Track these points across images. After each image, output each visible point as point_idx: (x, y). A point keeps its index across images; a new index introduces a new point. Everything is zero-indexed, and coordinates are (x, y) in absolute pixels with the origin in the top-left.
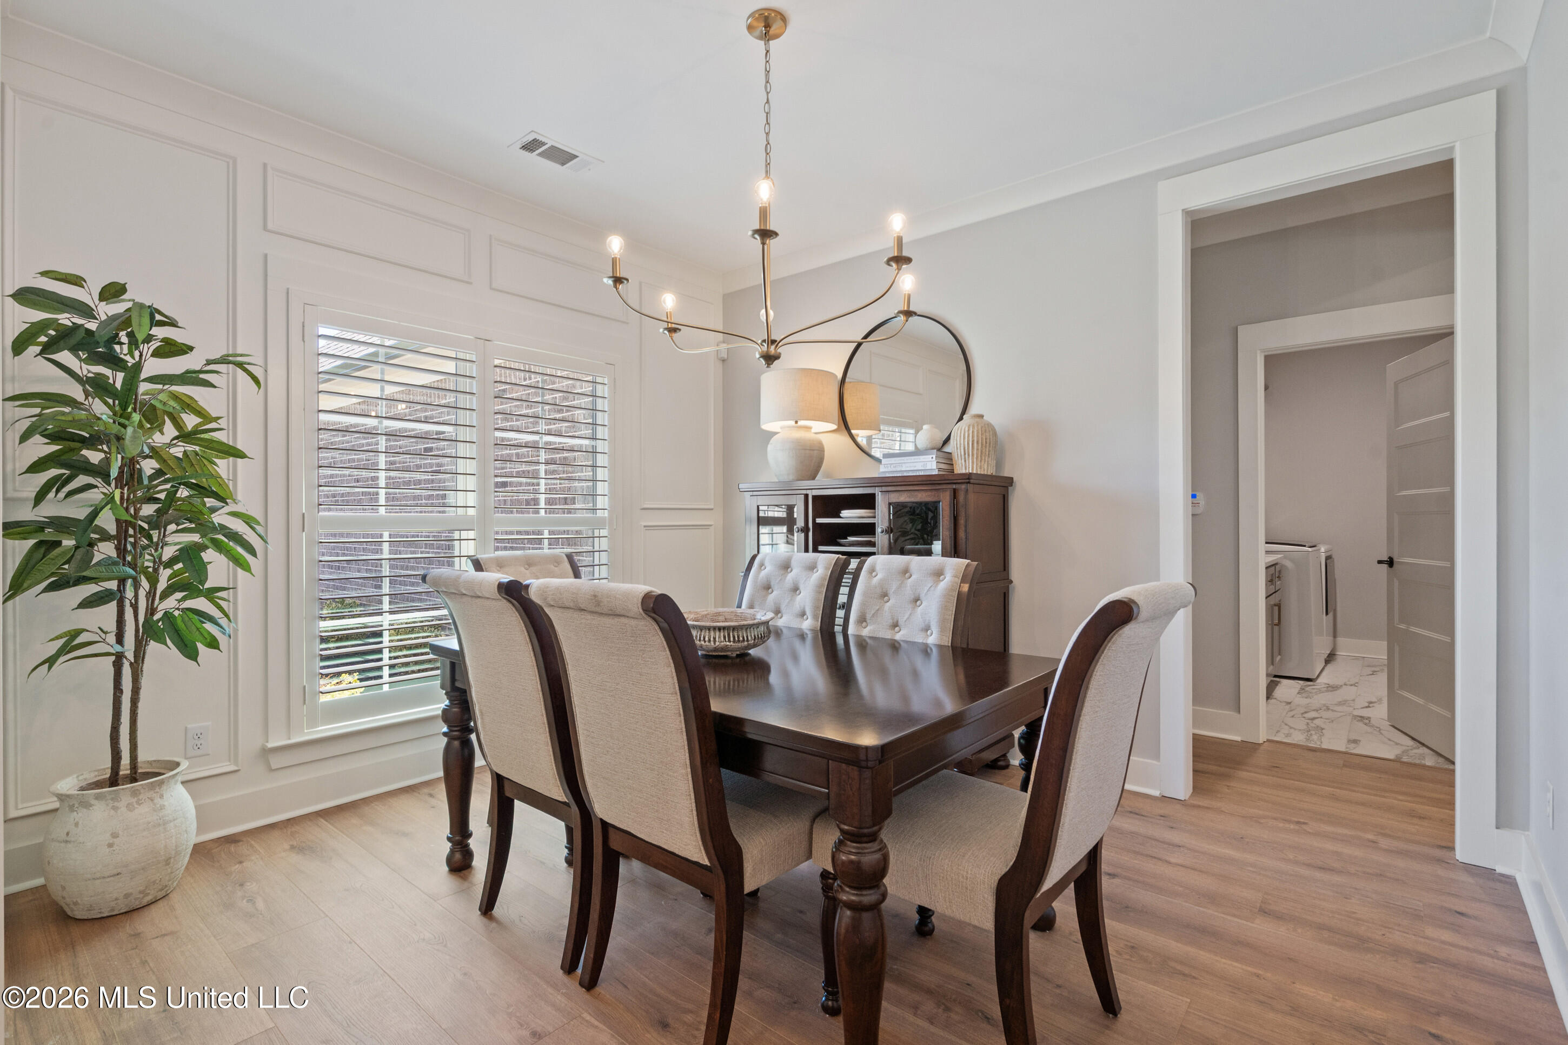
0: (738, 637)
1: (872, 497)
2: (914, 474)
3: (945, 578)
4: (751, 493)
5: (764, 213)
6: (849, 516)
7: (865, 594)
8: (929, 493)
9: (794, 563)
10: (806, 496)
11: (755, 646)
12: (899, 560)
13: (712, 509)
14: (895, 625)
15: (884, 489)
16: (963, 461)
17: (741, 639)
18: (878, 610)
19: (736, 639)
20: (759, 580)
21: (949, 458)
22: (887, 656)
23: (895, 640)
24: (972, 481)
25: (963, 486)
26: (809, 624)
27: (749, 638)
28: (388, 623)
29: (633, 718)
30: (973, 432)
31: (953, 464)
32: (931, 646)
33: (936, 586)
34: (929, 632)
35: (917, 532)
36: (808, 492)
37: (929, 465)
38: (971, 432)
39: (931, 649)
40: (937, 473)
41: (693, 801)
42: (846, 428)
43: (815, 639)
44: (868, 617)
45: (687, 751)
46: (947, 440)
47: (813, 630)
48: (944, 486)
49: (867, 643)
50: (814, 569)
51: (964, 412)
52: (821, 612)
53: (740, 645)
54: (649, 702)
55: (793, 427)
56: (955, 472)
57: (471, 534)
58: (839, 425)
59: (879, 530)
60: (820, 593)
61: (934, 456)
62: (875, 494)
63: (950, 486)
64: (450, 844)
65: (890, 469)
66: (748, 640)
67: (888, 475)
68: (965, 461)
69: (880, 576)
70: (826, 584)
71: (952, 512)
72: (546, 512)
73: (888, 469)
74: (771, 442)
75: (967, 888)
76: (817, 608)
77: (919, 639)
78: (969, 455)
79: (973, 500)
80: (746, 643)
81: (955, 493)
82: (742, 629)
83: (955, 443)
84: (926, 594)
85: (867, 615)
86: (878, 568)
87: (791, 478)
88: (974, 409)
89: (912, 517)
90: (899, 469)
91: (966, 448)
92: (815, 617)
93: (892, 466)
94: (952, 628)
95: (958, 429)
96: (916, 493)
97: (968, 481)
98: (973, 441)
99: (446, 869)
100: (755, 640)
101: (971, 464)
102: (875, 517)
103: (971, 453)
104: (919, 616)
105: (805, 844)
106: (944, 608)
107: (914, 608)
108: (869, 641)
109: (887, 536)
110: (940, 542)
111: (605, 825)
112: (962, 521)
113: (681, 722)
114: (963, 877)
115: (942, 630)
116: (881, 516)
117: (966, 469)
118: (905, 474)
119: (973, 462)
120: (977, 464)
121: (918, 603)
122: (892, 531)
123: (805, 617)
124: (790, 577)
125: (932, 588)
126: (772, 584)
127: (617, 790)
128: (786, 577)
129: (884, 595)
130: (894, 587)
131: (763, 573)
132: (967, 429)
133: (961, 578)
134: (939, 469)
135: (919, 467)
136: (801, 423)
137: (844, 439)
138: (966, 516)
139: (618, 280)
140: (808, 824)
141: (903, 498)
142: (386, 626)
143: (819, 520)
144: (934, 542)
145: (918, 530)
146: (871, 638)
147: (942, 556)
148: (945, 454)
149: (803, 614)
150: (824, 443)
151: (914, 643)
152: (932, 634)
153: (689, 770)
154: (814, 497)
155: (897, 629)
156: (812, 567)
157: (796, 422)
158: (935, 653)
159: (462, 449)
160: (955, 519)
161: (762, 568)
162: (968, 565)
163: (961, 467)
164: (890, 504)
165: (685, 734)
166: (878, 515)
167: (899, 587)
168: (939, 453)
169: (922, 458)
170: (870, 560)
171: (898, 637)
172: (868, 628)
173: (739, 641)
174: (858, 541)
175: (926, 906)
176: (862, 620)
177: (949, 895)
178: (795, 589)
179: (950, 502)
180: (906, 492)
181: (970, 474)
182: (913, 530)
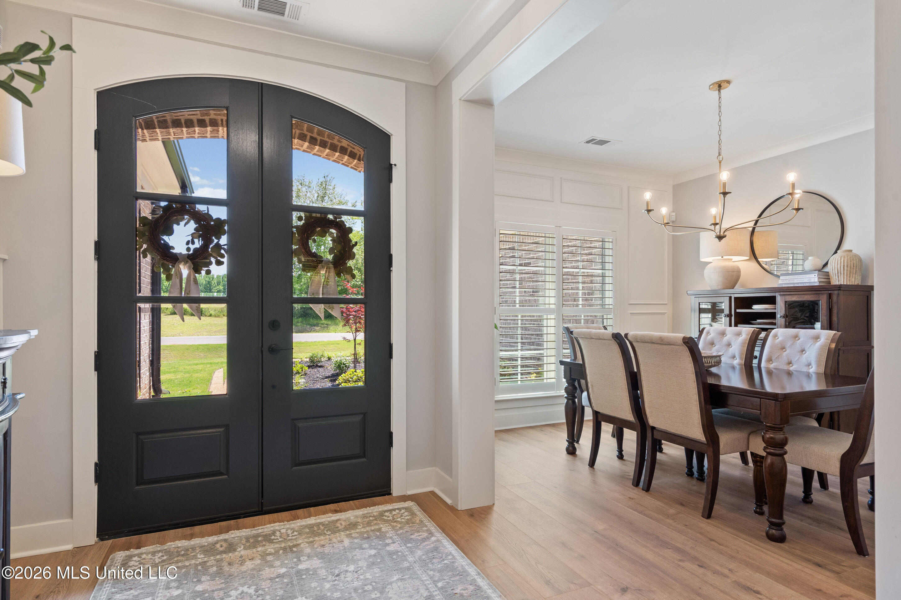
0: (707, 361)
1: (774, 298)
2: (802, 285)
3: (820, 340)
4: (695, 296)
5: (724, 185)
6: (757, 308)
7: (772, 347)
8: (813, 296)
9: (727, 332)
10: (730, 298)
11: (714, 366)
12: (792, 331)
13: (666, 304)
14: (790, 363)
15: (782, 293)
16: (837, 277)
17: (708, 362)
18: (779, 355)
19: (706, 362)
20: (707, 340)
21: (827, 274)
22: (785, 378)
23: (789, 370)
24: (842, 289)
25: (836, 292)
26: (737, 362)
27: (712, 362)
28: (520, 355)
29: (672, 384)
30: (844, 260)
31: (830, 279)
32: (811, 373)
33: (815, 344)
34: (810, 367)
35: (805, 318)
36: (731, 295)
37: (814, 280)
38: (842, 260)
39: (812, 375)
40: (818, 285)
41: (700, 414)
42: (755, 258)
43: (741, 369)
44: (773, 359)
45: (697, 395)
46: (826, 264)
47: (740, 365)
48: (823, 292)
49: (773, 371)
50: (739, 335)
51: (838, 248)
52: (745, 356)
53: (708, 364)
54: (681, 377)
55: (721, 259)
56: (832, 284)
57: (553, 317)
58: (750, 257)
59: (778, 316)
60: (744, 347)
61: (816, 275)
62: (776, 296)
63: (826, 292)
64: (567, 443)
65: (785, 282)
66: (711, 363)
67: (784, 286)
68: (838, 277)
69: (780, 339)
70: (748, 342)
71: (828, 305)
72: (582, 306)
73: (784, 281)
74: (706, 268)
75: (826, 459)
76: (742, 354)
77: (805, 369)
78: (841, 274)
79: (841, 300)
80: (711, 364)
81: (830, 296)
82: (709, 358)
83: (831, 267)
84: (809, 348)
85: (773, 358)
86: (779, 335)
87: (720, 287)
88: (846, 246)
89: (801, 308)
90: (792, 282)
91: (839, 270)
92: (741, 358)
93: (787, 281)
94: (824, 365)
95: (833, 259)
96: (803, 296)
97: (839, 289)
98: (844, 266)
99: (566, 453)
100: (715, 363)
101: (842, 279)
102: (776, 309)
103: (842, 273)
104: (805, 359)
105: (746, 443)
106: (819, 355)
107: (801, 355)
108: (774, 370)
109: (784, 319)
110: (820, 323)
111: (653, 428)
112: (835, 311)
113: (695, 384)
114: (824, 454)
115: (818, 365)
116: (780, 309)
117: (839, 281)
118: (796, 285)
119: (844, 278)
120: (847, 279)
121: (804, 352)
122: (787, 316)
123: (735, 358)
124: (726, 339)
125: (812, 345)
126: (715, 342)
127: (662, 413)
128: (723, 339)
129: (783, 348)
130: (789, 344)
131: (709, 337)
132: (839, 259)
133: (830, 340)
134: (820, 282)
135: (806, 281)
136: (724, 257)
137: (754, 264)
138: (838, 309)
139: (649, 211)
140: (747, 435)
141: (795, 298)
142: (519, 356)
143: (738, 311)
144: (816, 323)
145: (807, 317)
146: (774, 369)
147: (821, 329)
148: (824, 273)
149: (734, 357)
150: (740, 267)
151: (800, 372)
152: (812, 367)
153: (698, 402)
154: (735, 298)
155: (791, 365)
156: (739, 334)
157: (722, 257)
158: (814, 377)
159: (548, 278)
160: (830, 311)
161: (709, 334)
162: (835, 334)
163: (835, 281)
164: (786, 302)
165: (697, 389)
166: (778, 308)
167: (792, 344)
168: (820, 273)
169: (808, 276)
170: (774, 331)
171: (791, 369)
172: (773, 364)
173: (707, 363)
174: (764, 322)
175: (806, 467)
176: (770, 360)
177: (817, 462)
178: (729, 345)
179: (827, 301)
180: (797, 296)
181: (841, 285)
182: (802, 317)
